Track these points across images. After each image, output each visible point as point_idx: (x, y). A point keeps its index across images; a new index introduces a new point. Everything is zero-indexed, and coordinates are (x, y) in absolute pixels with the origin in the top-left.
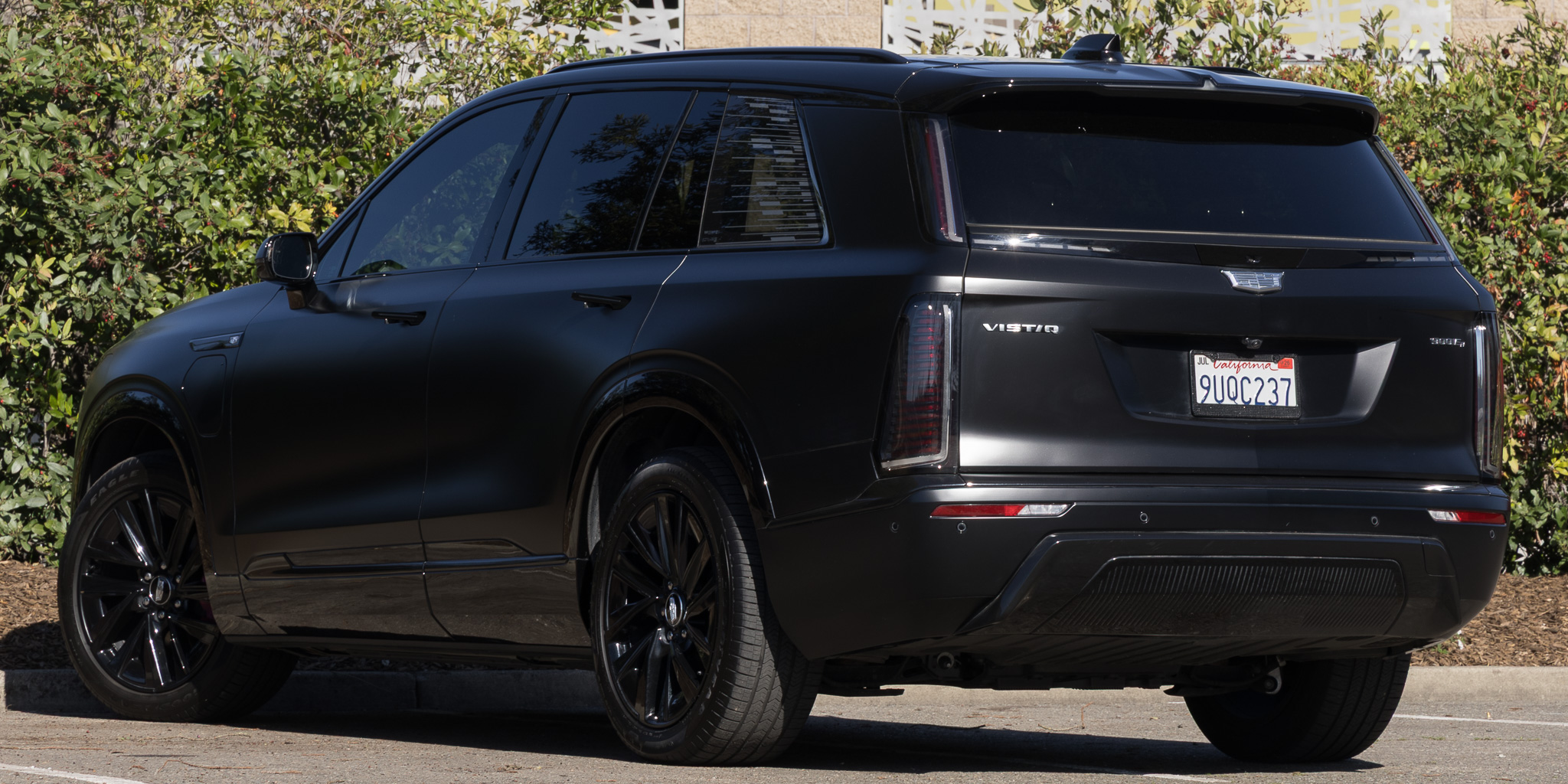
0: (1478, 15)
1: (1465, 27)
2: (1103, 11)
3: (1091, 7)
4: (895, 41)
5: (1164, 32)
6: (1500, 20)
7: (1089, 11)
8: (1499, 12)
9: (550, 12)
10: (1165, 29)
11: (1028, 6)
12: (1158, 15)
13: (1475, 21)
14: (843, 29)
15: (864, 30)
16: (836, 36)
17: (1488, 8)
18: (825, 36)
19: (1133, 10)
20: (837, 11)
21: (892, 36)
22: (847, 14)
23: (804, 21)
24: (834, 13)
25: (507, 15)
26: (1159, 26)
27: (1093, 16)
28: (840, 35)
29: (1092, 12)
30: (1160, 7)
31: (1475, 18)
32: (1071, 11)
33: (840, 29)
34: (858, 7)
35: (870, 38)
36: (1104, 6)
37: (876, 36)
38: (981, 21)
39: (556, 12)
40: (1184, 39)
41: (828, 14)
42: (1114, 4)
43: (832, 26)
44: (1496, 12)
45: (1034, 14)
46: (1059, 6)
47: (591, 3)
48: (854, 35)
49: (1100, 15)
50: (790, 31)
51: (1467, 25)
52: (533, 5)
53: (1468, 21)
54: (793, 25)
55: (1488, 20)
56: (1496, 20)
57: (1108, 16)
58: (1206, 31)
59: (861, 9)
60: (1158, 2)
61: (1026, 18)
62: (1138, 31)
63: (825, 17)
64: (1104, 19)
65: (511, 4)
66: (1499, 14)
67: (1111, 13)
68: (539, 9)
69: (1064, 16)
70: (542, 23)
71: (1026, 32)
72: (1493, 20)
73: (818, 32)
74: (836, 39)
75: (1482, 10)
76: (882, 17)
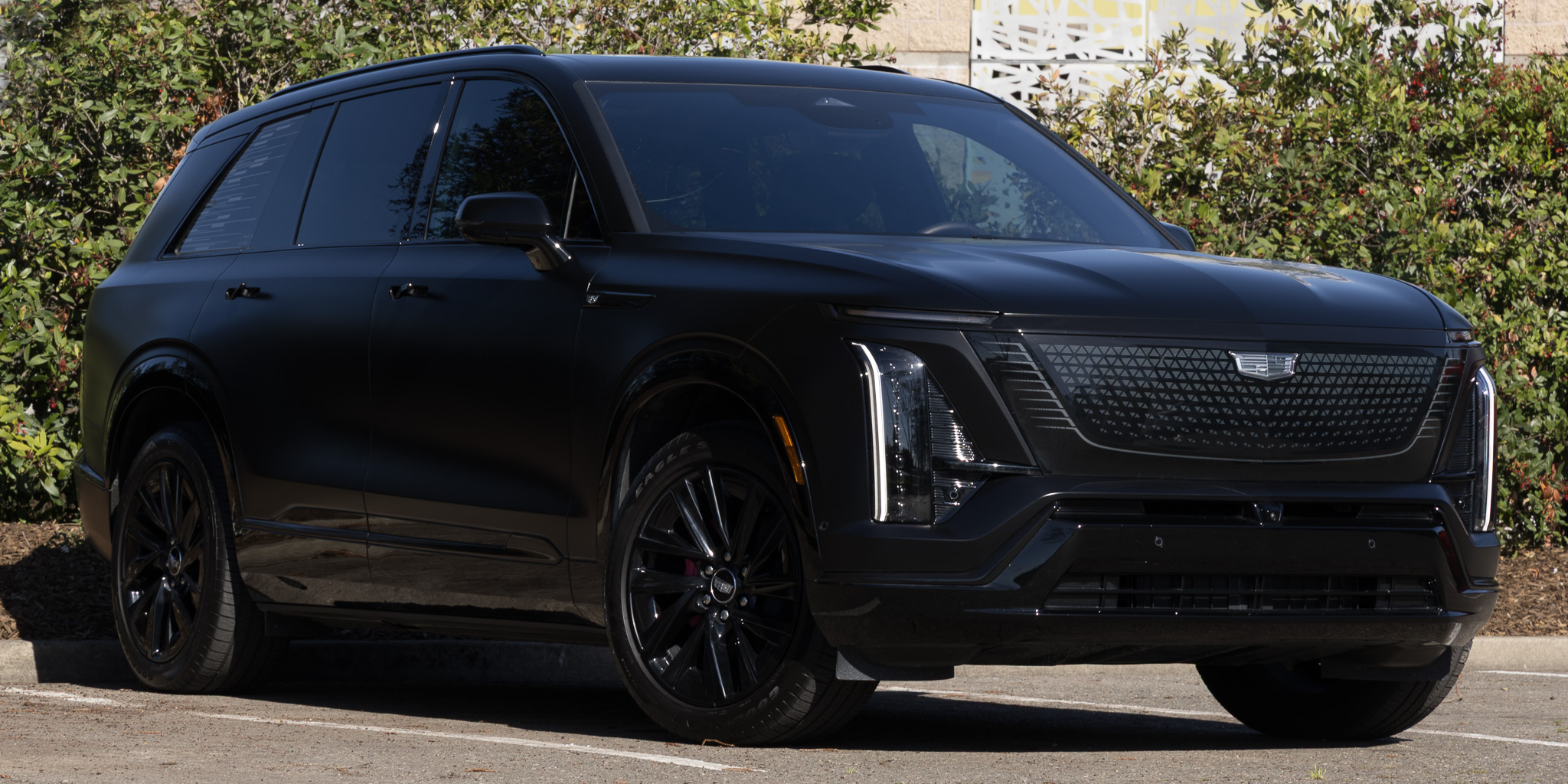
0: (1528, 20)
1: (1517, 31)
2: (1323, 11)
3: (1313, 7)
4: (982, 43)
5: (1380, 32)
6: (1550, 24)
7: (1310, 10)
8: (1549, 16)
9: (822, 12)
10: (1381, 29)
11: (1254, 5)
12: (1373, 14)
13: (1526, 25)
14: (935, 32)
15: (955, 34)
16: (928, 38)
17: (1539, 14)
18: (918, 39)
19: (1352, 10)
20: (929, 16)
21: (980, 39)
22: (938, 18)
23: (898, 25)
24: (926, 18)
25: (780, 14)
26: (1375, 26)
27: (1315, 16)
28: (932, 38)
29: (1313, 12)
30: (1377, 8)
31: (1526, 22)
32: (1294, 11)
33: (931, 32)
34: (949, 12)
35: (960, 40)
36: (1325, 5)
37: (966, 39)
38: (1064, 25)
39: (827, 12)
40: (1396, 37)
41: (921, 18)
42: (1335, 5)
43: (924, 29)
44: (1546, 17)
45: (1259, 14)
46: (1284, 7)
47: (860, 4)
48: (945, 38)
49: (1320, 15)
50: (885, 34)
51: (1519, 28)
52: (805, 5)
53: (1520, 25)
54: (888, 29)
55: (1538, 24)
56: (1546, 24)
57: (1328, 16)
58: (1417, 31)
59: (951, 13)
60: (1376, 3)
61: (1253, 18)
62: (1357, 30)
63: (918, 21)
64: (1324, 18)
65: (783, 4)
66: (1548, 19)
67: (1331, 13)
68: (810, 8)
69: (1288, 14)
70: (813, 22)
71: (1252, 32)
72: (1543, 24)
73: (912, 35)
74: (928, 42)
75: (1532, 15)
76: (971, 22)
